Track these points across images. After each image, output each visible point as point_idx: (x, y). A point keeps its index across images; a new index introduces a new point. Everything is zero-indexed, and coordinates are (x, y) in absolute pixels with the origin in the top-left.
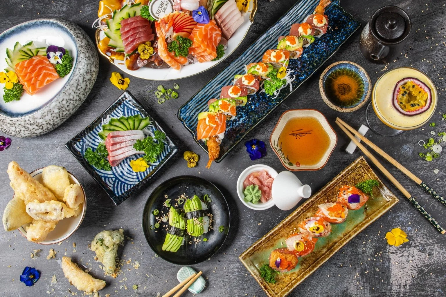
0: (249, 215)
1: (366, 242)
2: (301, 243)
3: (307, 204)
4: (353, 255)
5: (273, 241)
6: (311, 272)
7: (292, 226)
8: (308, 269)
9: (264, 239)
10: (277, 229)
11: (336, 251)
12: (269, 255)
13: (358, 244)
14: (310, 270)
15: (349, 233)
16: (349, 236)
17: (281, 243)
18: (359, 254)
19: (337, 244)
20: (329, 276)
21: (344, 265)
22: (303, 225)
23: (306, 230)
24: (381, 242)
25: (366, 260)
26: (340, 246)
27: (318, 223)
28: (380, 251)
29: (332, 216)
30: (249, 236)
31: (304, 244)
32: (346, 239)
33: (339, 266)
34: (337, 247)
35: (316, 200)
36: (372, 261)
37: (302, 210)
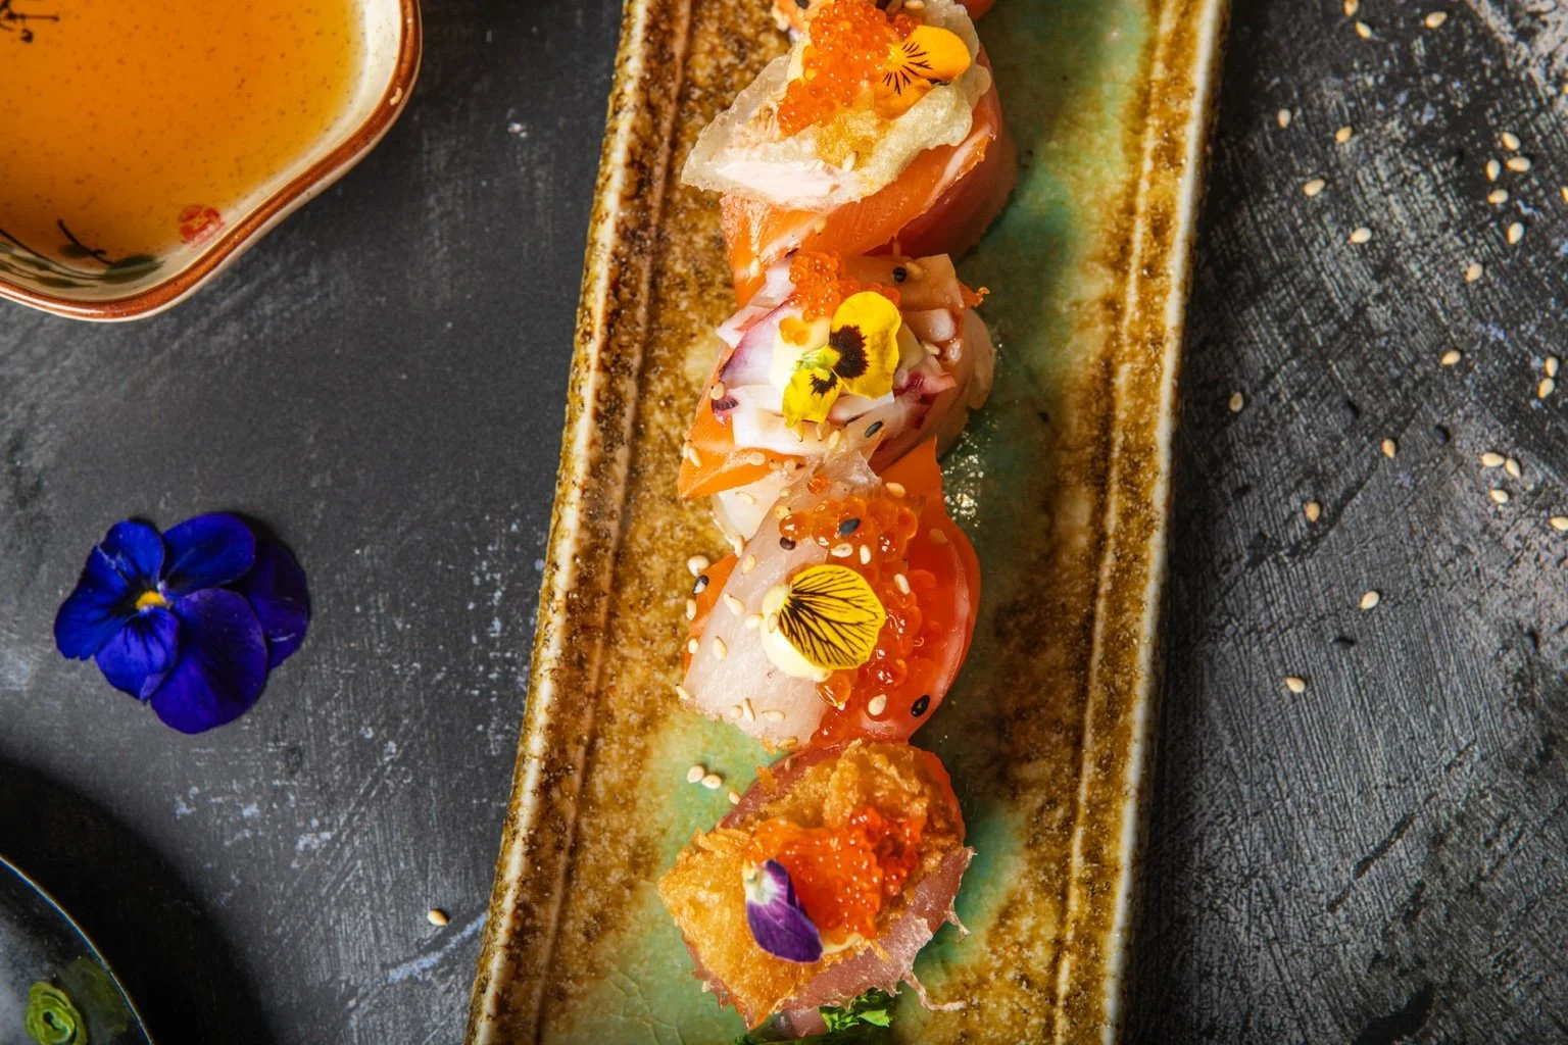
0: (251, 810)
1: (1328, 172)
2: (817, 576)
3: (615, 286)
4: (1323, 355)
5: (617, 820)
6: (1132, 772)
7: (657, 566)
8: (1089, 769)
9: (515, 863)
10: (545, 692)
11: (1162, 432)
12: (678, 960)
13: (1280, 240)
14: (1109, 765)
15: (1130, 210)
16: (1159, 229)
17: (695, 775)
18: (1360, 310)
19: (1123, 378)
20: (1296, 686)
21: (1336, 492)
22: (717, 447)
23: (775, 458)
24: (1433, 64)
25: (1456, 299)
26: (1154, 361)
27: (812, 315)
28: (1488, 135)
29: (862, 152)
30: (397, 975)
31: (852, 562)
32: (1152, 269)
33: (1298, 530)
34: (1143, 388)
35: (655, 198)
36: (1506, 266)
37: (612, 366)
